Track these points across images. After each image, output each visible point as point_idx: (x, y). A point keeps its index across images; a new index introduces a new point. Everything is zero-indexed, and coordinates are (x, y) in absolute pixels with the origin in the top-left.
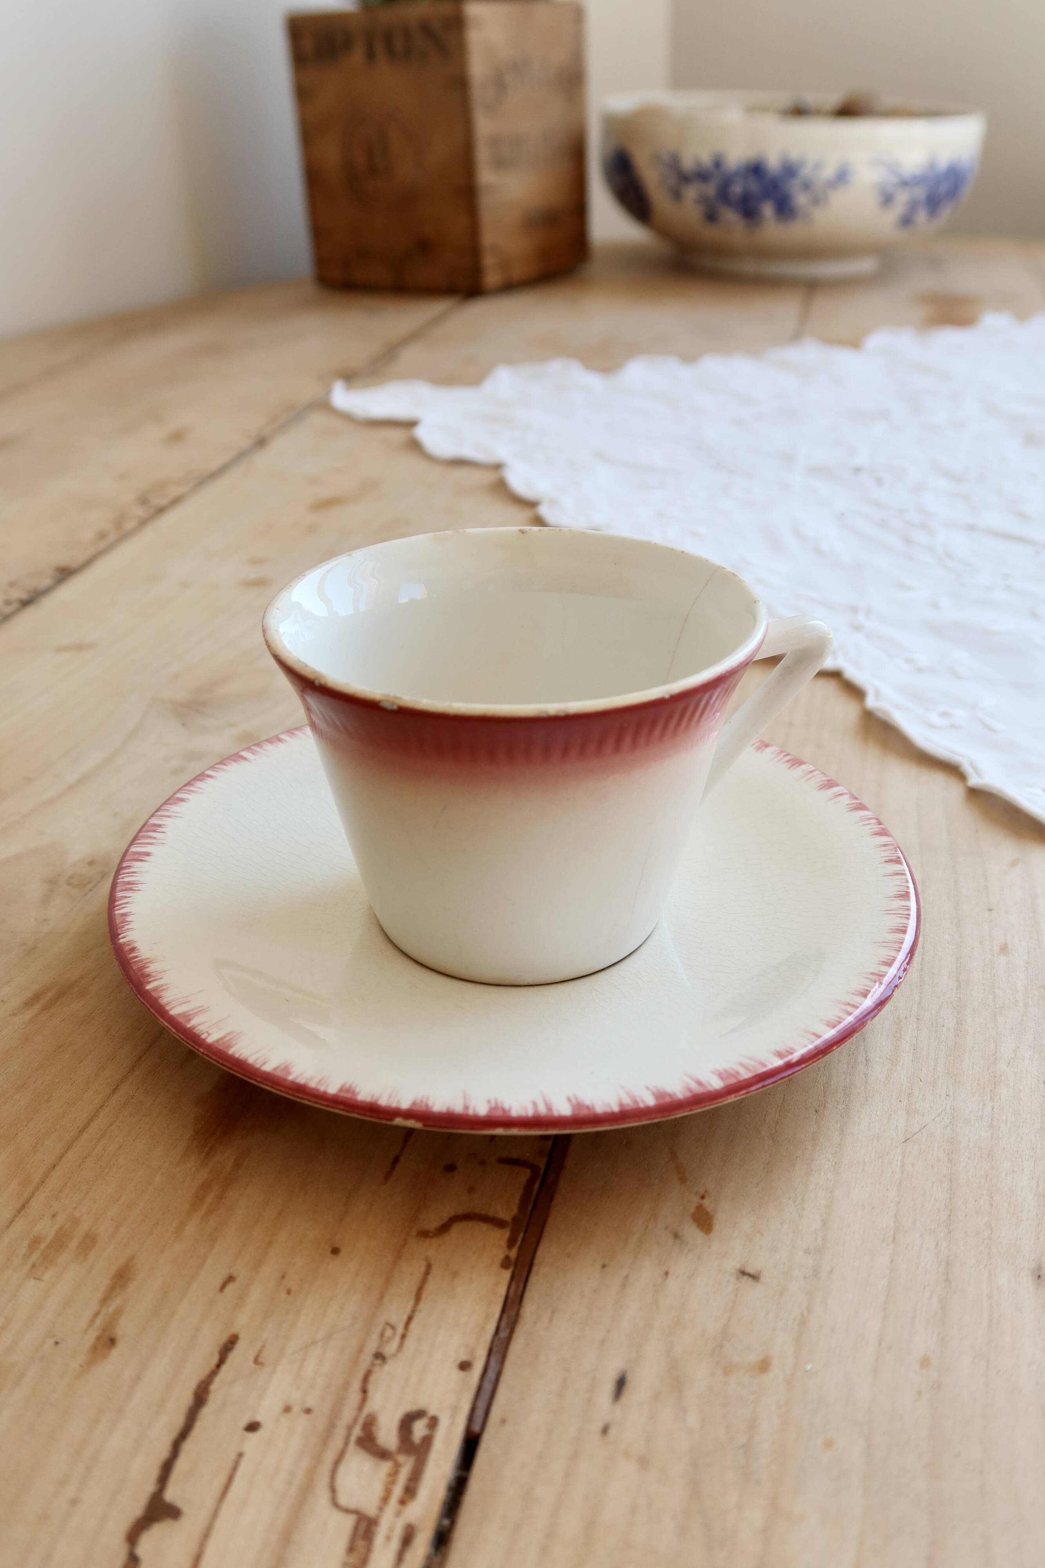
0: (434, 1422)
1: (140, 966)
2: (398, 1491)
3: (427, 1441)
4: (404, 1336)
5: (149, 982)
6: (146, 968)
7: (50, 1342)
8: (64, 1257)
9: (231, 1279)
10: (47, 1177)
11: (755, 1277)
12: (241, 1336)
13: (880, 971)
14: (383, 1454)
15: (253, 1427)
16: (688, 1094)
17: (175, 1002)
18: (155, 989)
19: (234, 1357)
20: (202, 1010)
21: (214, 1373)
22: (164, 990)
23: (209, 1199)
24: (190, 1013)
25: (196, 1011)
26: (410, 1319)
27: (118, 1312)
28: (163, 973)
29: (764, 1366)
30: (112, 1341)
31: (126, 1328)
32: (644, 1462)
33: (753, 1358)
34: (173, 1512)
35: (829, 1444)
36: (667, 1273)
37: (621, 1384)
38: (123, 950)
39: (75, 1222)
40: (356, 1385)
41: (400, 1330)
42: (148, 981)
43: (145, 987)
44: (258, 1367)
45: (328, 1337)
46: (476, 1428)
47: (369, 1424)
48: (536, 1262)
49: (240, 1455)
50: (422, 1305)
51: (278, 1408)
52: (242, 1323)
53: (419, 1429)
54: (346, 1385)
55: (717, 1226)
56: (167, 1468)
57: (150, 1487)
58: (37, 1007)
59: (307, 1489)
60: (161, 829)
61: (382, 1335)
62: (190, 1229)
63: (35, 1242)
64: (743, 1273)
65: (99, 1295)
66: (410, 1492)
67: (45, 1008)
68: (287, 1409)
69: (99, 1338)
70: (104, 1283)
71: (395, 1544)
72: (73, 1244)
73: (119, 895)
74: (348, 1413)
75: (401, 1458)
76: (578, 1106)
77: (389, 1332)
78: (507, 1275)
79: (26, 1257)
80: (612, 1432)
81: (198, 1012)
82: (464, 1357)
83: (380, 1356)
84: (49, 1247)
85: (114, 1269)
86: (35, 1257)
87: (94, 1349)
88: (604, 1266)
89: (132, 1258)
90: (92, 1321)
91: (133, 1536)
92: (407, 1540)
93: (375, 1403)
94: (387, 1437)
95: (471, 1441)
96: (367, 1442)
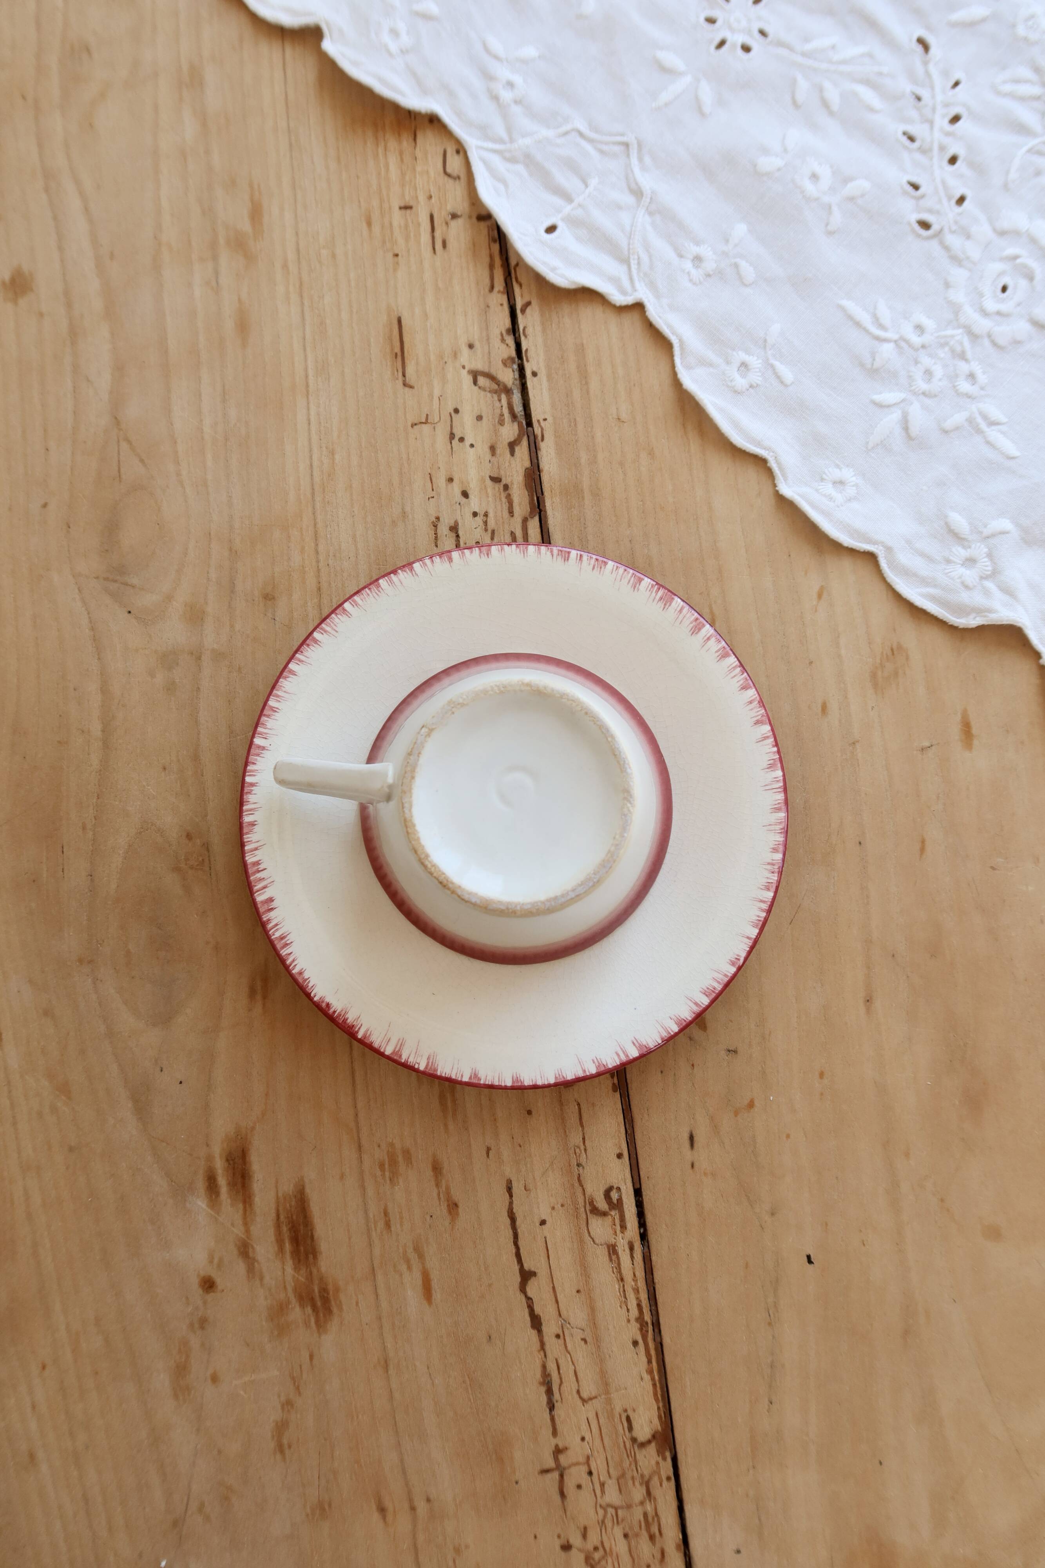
0: (619, 1189)
1: (342, 1019)
2: (618, 1228)
3: (620, 1200)
4: (585, 1150)
5: (357, 1032)
6: (347, 1020)
7: (428, 1217)
8: (402, 1167)
9: (488, 1150)
10: (358, 1123)
11: (735, 1052)
12: (512, 1179)
13: (773, 860)
14: (604, 1214)
15: (543, 1223)
16: (694, 1015)
17: (383, 1043)
18: (365, 1036)
19: (515, 1190)
20: (401, 1044)
21: (511, 1203)
22: (370, 1035)
23: (449, 1104)
24: (397, 1049)
25: (399, 1046)
26: (584, 1139)
27: (448, 1188)
28: (359, 1019)
29: (751, 1105)
30: (456, 1205)
31: (457, 1195)
32: (713, 1175)
33: (746, 1102)
34: (533, 1274)
35: (788, 1136)
36: (693, 1065)
37: (691, 1138)
38: (322, 1008)
39: (392, 1145)
40: (577, 1184)
41: (582, 1147)
42: (356, 1032)
43: (357, 1036)
44: (528, 1192)
45: (552, 1164)
46: (638, 1186)
47: (591, 1203)
48: (628, 1081)
49: (545, 1238)
50: (586, 1129)
51: (549, 1210)
52: (509, 1171)
53: (614, 1195)
54: (573, 1185)
55: (708, 1025)
56: (518, 1255)
57: (516, 1268)
59: (581, 1241)
61: (575, 1153)
62: (451, 1127)
63: (382, 1166)
64: (729, 1051)
65: (433, 1183)
66: (623, 1227)
68: (553, 1208)
69: (448, 1206)
70: (429, 1173)
71: (628, 1251)
72: (400, 1159)
73: (283, 952)
74: (581, 1200)
75: (613, 1213)
76: (641, 1046)
77: (578, 1150)
78: (618, 1095)
79: (383, 1175)
80: (696, 1165)
81: (401, 1046)
82: (618, 1151)
83: (579, 1165)
84: (390, 1165)
85: (430, 1167)
86: (387, 1174)
87: (450, 1212)
88: (662, 1072)
89: (434, 1156)
90: (439, 1199)
91: (523, 1289)
92: (631, 1248)
93: (589, 1190)
94: (602, 1205)
95: (638, 1193)
96: (595, 1211)
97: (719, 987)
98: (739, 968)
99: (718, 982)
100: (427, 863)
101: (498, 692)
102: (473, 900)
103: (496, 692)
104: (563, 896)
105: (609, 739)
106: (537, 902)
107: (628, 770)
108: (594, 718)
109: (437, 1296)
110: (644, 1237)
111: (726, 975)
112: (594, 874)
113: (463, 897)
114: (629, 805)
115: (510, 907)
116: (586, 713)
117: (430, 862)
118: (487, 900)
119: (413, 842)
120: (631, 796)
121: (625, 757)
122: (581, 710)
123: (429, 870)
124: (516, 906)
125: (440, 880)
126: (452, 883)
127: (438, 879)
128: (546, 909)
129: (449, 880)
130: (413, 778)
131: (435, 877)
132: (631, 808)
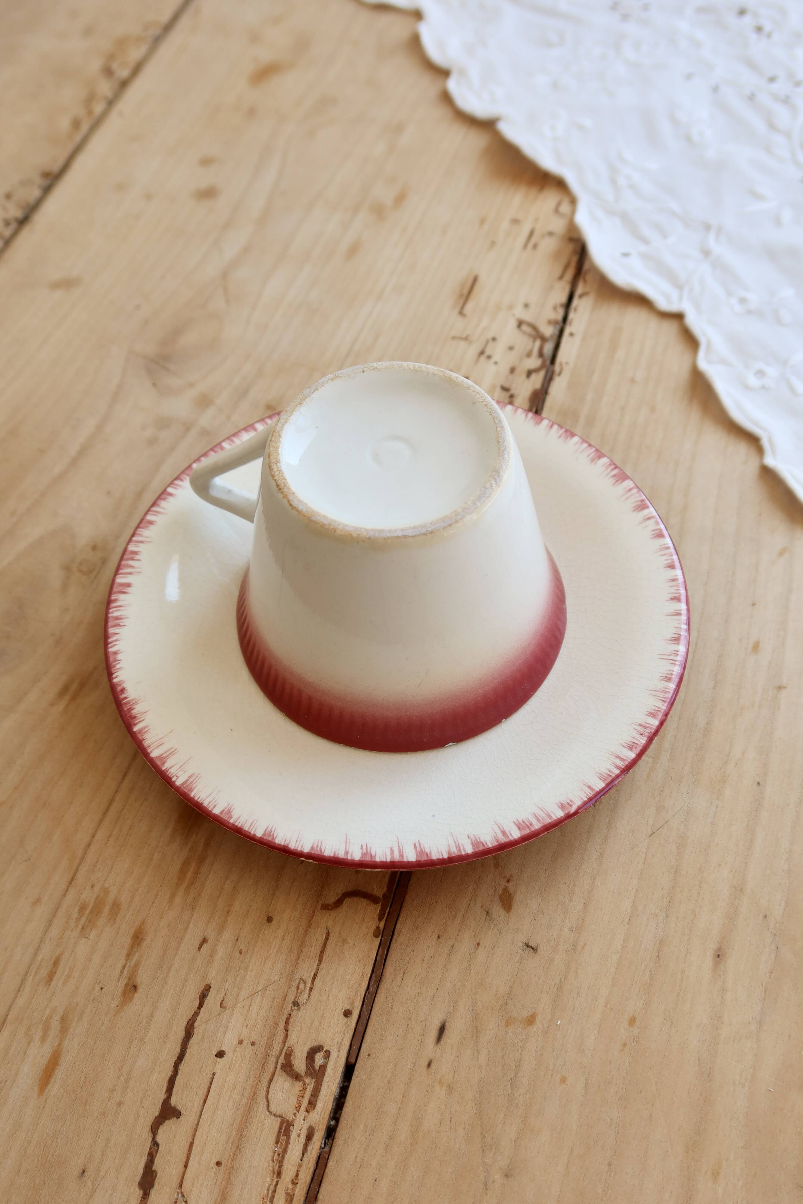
0: (328, 1054)
1: (129, 707)
2: (305, 1103)
3: (323, 1067)
4: (311, 989)
5: (136, 724)
6: (133, 709)
7: (98, 988)
8: (101, 921)
9: (204, 941)
10: (86, 854)
11: (534, 950)
12: (212, 986)
13: (646, 723)
14: (297, 1077)
15: (220, 1054)
16: (495, 844)
17: (154, 744)
18: (140, 731)
19: (208, 1001)
20: (172, 752)
21: (196, 1014)
22: (146, 732)
23: (189, 875)
24: (164, 755)
25: (168, 753)
26: (315, 975)
27: (137, 965)
28: (145, 714)
29: (531, 1020)
30: (135, 987)
31: (143, 978)
32: (450, 1088)
33: (525, 1014)
34: (176, 1113)
35: (563, 1080)
36: (478, 944)
37: (442, 1030)
38: (116, 690)
39: (106, 891)
40: (282, 1025)
41: (309, 984)
42: (134, 723)
43: (133, 728)
44: (223, 1010)
45: (265, 989)
46: (352, 1060)
47: (289, 1055)
48: (396, 932)
49: (214, 1074)
50: (323, 965)
51: (235, 1042)
52: (213, 976)
53: (319, 1059)
54: (276, 1024)
55: (515, 907)
56: (172, 1082)
57: (163, 1096)
58: (67, 698)
59: (253, 1099)
60: (137, 557)
61: (298, 988)
62: (178, 900)
63: (82, 908)
64: (528, 946)
65: (125, 952)
66: (312, 1104)
67: (73, 699)
68: (241, 1042)
69: (127, 985)
70: (127, 941)
71: (303, 1139)
72: (106, 910)
73: (111, 630)
74: (277, 1047)
75: (307, 1080)
76: (421, 852)
77: (302, 986)
78: (377, 942)
79: (78, 919)
80: (433, 1066)
81: (170, 754)
82: (348, 1007)
83: (296, 1004)
84: (91, 912)
85: (132, 931)
86: (83, 919)
87: (124, 993)
88: (439, 937)
89: (143, 923)
90: (122, 972)
91: (154, 1129)
92: (309, 1137)
93: (293, 1038)
94: (300, 1064)
95: (349, 1070)
96: (288, 1068)
97: (537, 826)
98: (569, 817)
99: (538, 820)
100: (275, 468)
101: (412, 368)
102: (300, 507)
103: (410, 368)
104: (390, 531)
105: (499, 429)
106: (361, 528)
107: (506, 456)
108: (492, 410)
109: (55, 1087)
110: (331, 1133)
111: (549, 816)
112: (431, 524)
113: (292, 503)
114: (493, 482)
115: (332, 523)
117: (278, 467)
118: (313, 511)
119: (271, 448)
120: (499, 476)
121: (507, 446)
123: (273, 473)
124: (339, 525)
125: (278, 483)
126: (289, 489)
127: (276, 483)
128: (367, 537)
129: (287, 486)
130: (300, 404)
131: (275, 480)
132: (494, 485)
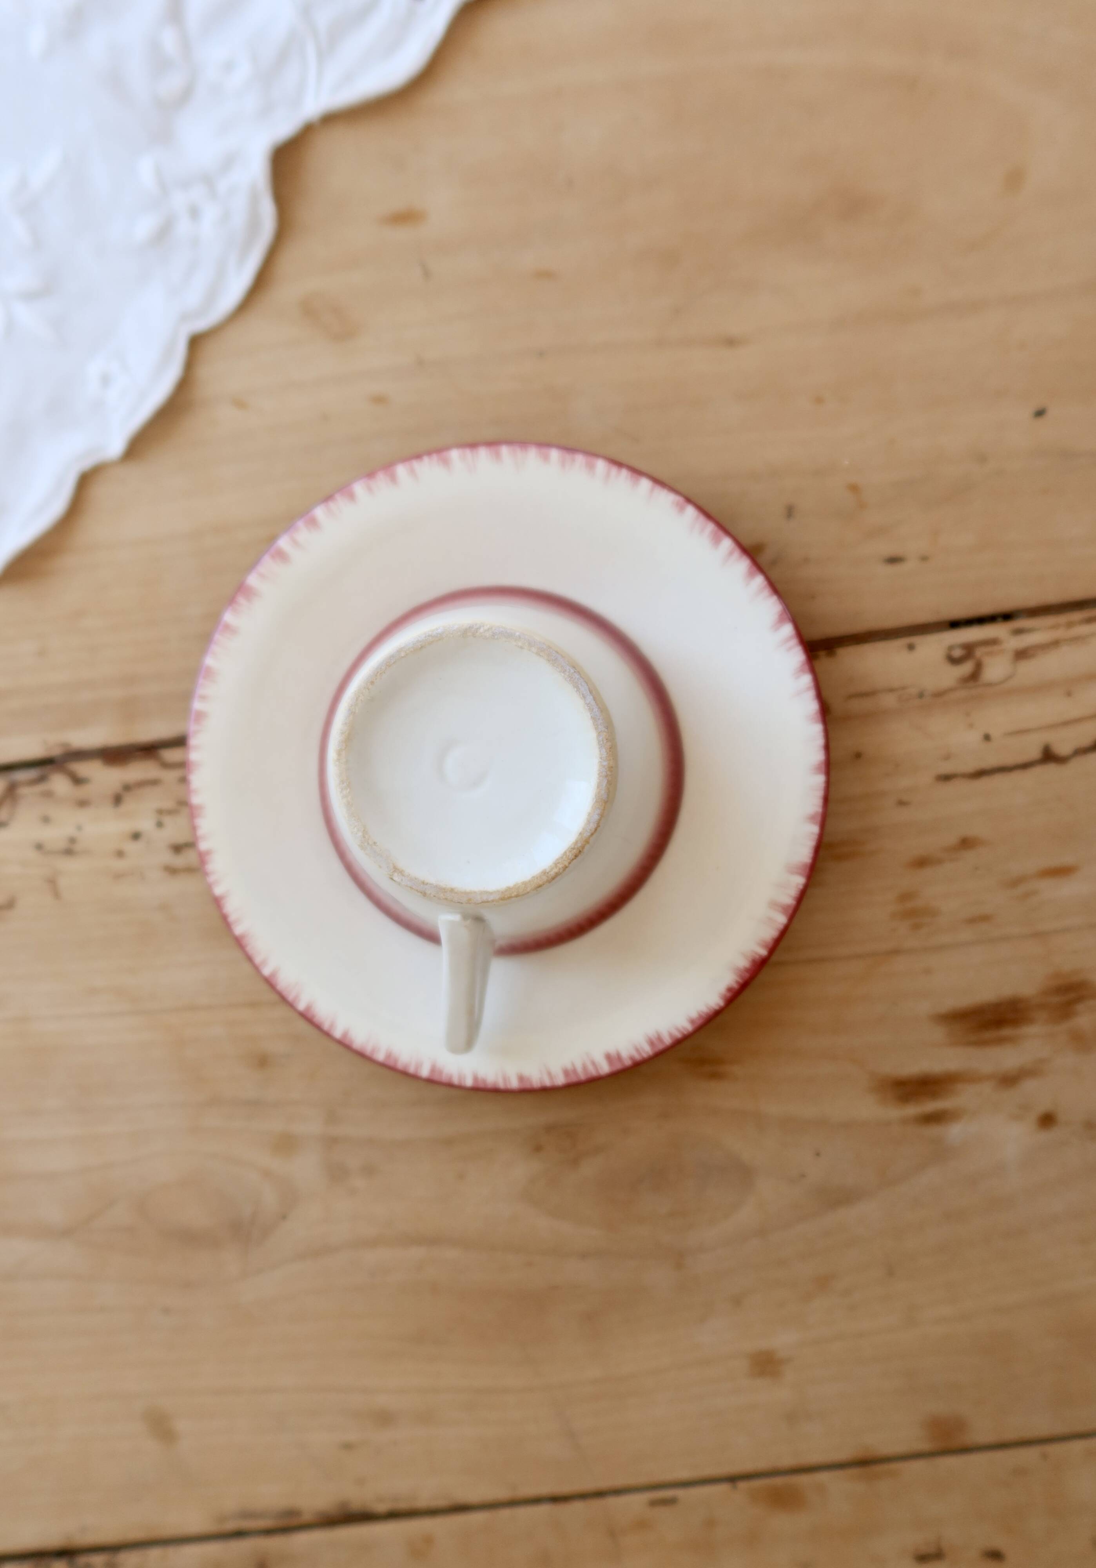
0: (950, 648)
2: (996, 648)
3: (963, 646)
4: (904, 688)
5: (761, 956)
6: (748, 967)
7: (978, 872)
8: (920, 903)
9: (901, 803)
10: (869, 954)
11: (790, 508)
12: (936, 775)
14: (979, 665)
15: (987, 738)
16: (744, 559)
17: (773, 926)
18: (767, 946)
19: (949, 772)
21: (964, 776)
22: (764, 941)
23: (846, 849)
24: (782, 908)
25: (777, 907)
26: (890, 691)
27: (945, 850)
28: (747, 952)
29: (854, 488)
30: (964, 841)
31: (952, 839)
32: (936, 533)
33: (850, 495)
34: (1047, 749)
35: (892, 441)
36: (806, 560)
37: (893, 560)
39: (893, 915)
40: (942, 699)
41: (900, 692)
42: (760, 958)
43: (766, 956)
44: (950, 755)
45: (919, 728)
46: (947, 625)
47: (966, 681)
49: (1005, 735)
50: (878, 689)
51: (973, 730)
52: (928, 779)
53: (958, 653)
54: (945, 703)
55: (757, 541)
56: (1025, 766)
57: (1040, 768)
59: (1010, 692)
61: (907, 700)
62: (874, 846)
63: (917, 927)
64: (789, 516)
65: (937, 867)
66: (995, 642)
68: (971, 726)
69: (966, 849)
70: (930, 870)
71: (1023, 636)
72: (909, 905)
74: (962, 694)
75: (978, 655)
76: (780, 621)
77: (904, 698)
78: (839, 650)
79: (928, 925)
80: (924, 554)
81: (776, 905)
82: (906, 649)
83: (921, 695)
84: (917, 917)
85: (919, 870)
86: (927, 920)
87: (973, 847)
88: (814, 598)
89: (907, 866)
90: (956, 860)
91: (1064, 760)
92: (1019, 632)
93: (951, 683)
94: (967, 668)
95: (955, 624)
96: (974, 676)
97: (711, 526)
98: (690, 501)
99: (706, 526)
100: (552, 873)
101: (348, 790)
102: (596, 817)
103: (349, 792)
104: (591, 710)
105: (403, 654)
106: (599, 742)
107: (440, 631)
108: (378, 672)
109: (1069, 861)
110: (1007, 617)
111: (697, 518)
112: (564, 672)
113: (593, 830)
114: (482, 630)
115: (604, 773)
116: (372, 683)
117: (552, 869)
118: (596, 802)
119: (529, 890)
120: (471, 627)
121: (424, 636)
122: (369, 689)
123: (561, 871)
124: (604, 766)
125: (573, 857)
126: (576, 842)
127: (573, 859)
128: (606, 730)
129: (573, 846)
130: (452, 890)
131: (570, 863)
132: (486, 628)
